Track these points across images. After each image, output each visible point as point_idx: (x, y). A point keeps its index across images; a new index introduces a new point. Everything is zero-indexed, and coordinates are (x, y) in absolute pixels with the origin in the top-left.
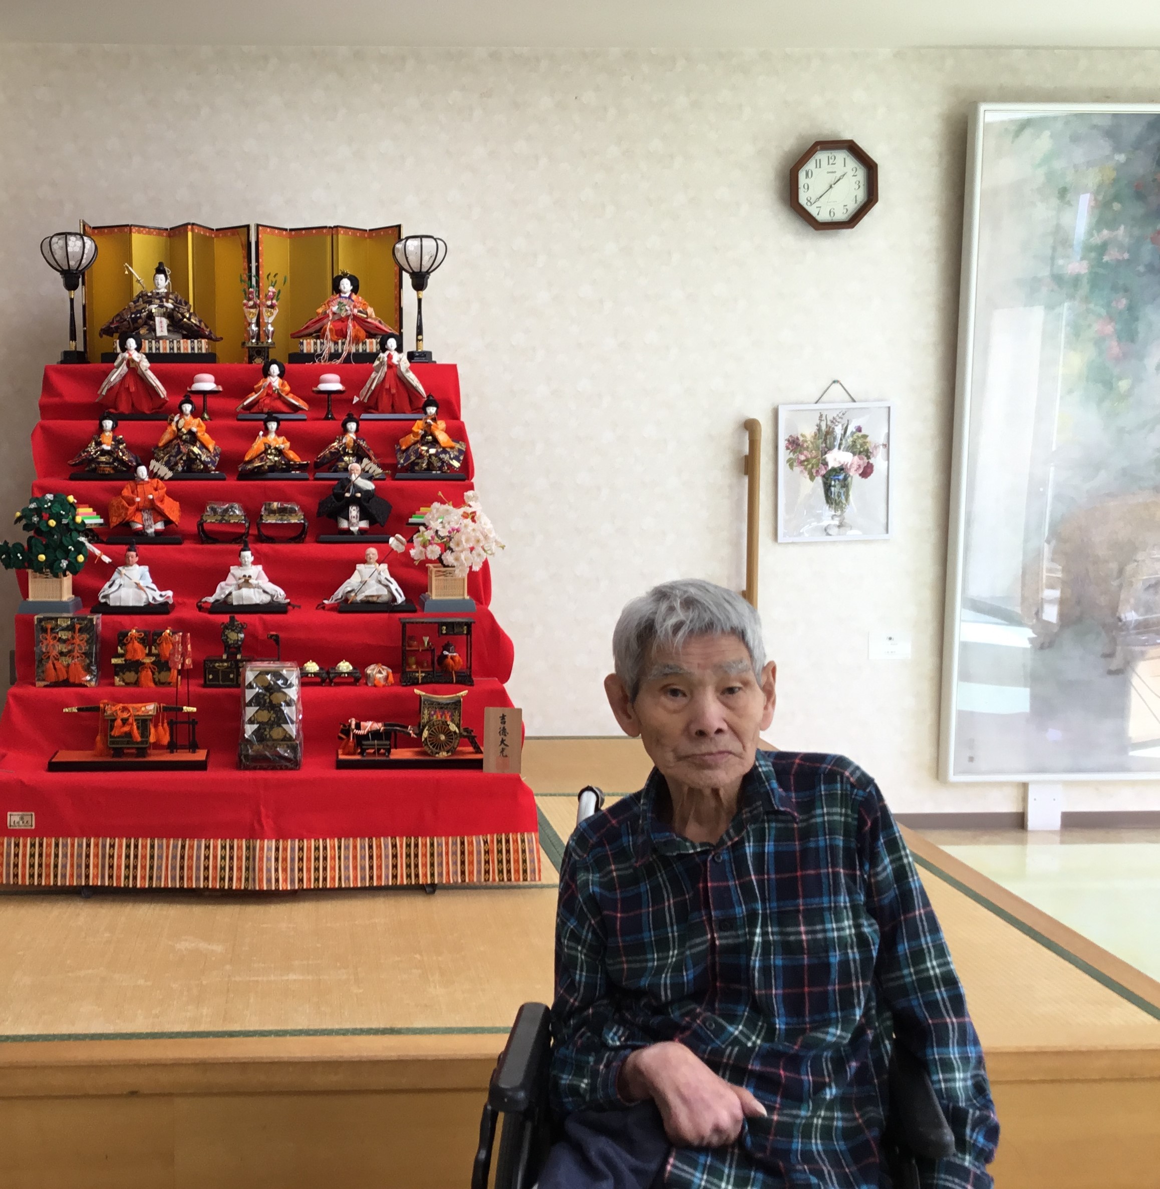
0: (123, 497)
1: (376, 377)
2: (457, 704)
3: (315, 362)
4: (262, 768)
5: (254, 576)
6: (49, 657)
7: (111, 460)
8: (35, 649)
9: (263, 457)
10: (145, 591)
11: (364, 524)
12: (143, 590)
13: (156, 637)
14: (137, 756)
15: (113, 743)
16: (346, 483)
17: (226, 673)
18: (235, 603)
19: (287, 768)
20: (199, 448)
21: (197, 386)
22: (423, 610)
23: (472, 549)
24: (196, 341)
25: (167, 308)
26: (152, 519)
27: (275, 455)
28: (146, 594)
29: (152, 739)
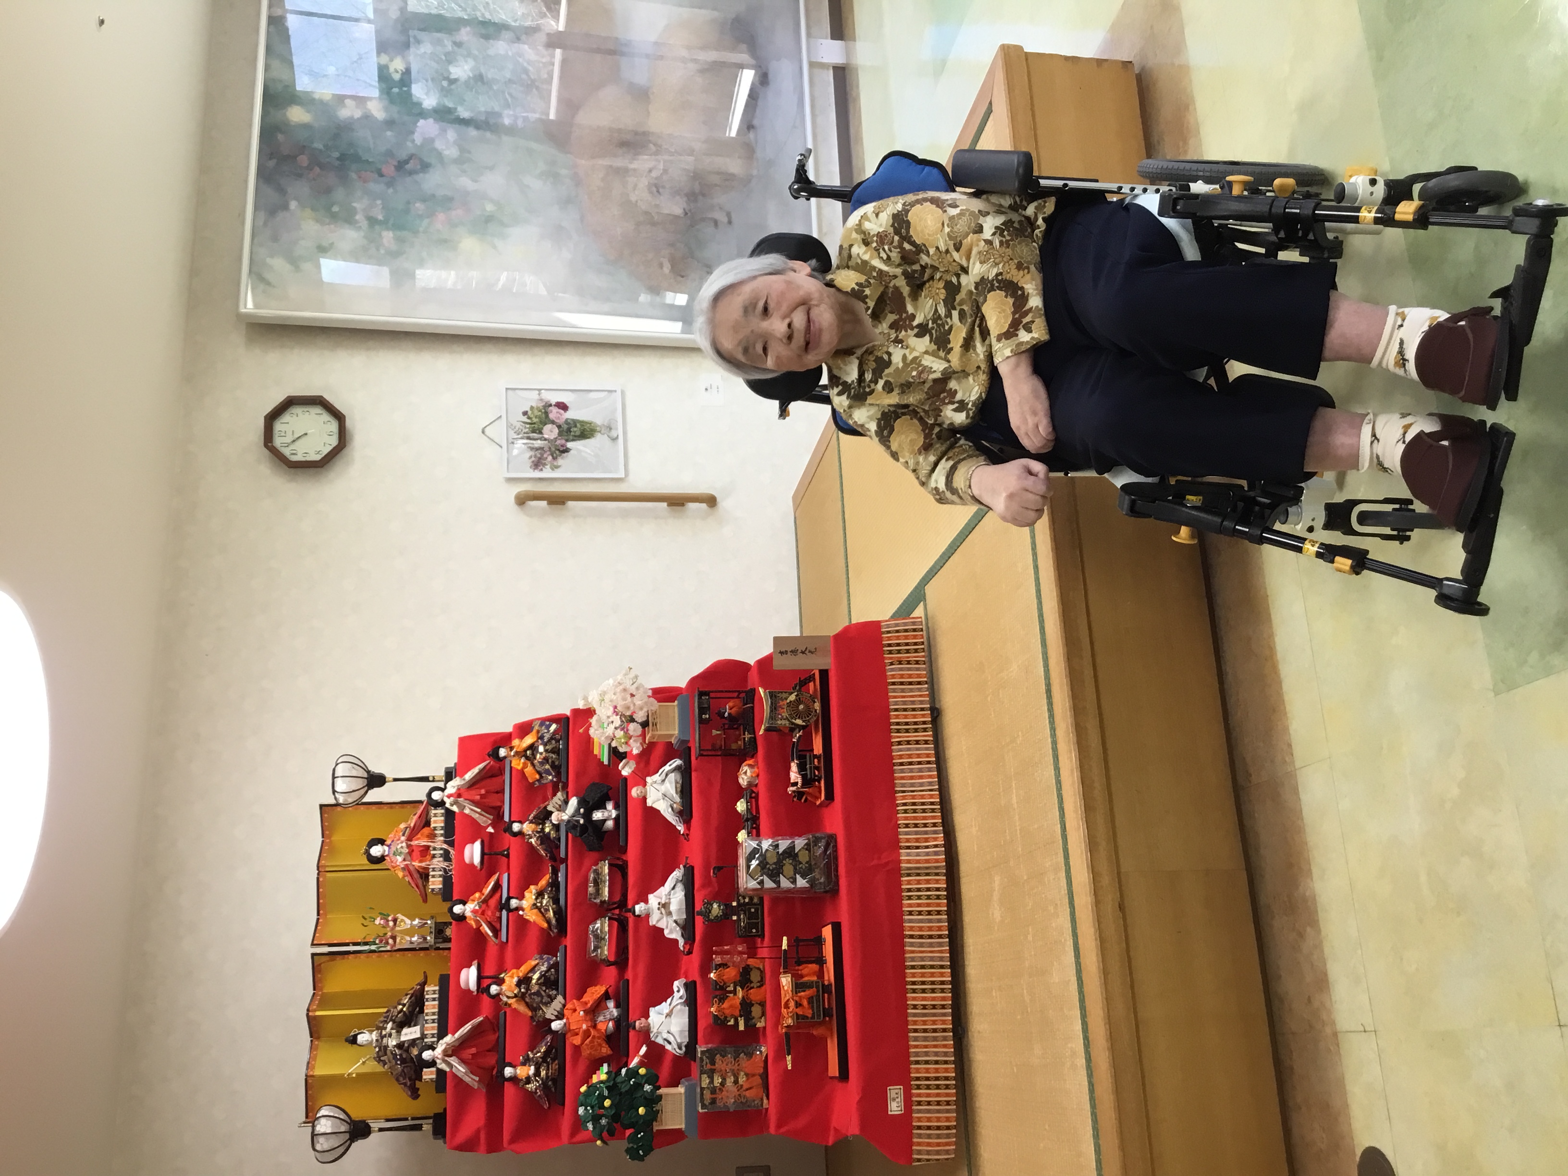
0: (582, 1043)
1: (469, 810)
2: (772, 696)
3: (451, 875)
4: (837, 870)
5: (659, 900)
6: (740, 1095)
7: (545, 1064)
8: (731, 1110)
9: (545, 909)
10: (674, 1007)
11: (610, 806)
12: (672, 1010)
13: (718, 987)
14: (830, 993)
15: (819, 1016)
16: (571, 825)
17: (751, 916)
18: (685, 917)
19: (835, 846)
20: (535, 973)
21: (473, 985)
22: (688, 741)
23: (632, 695)
24: (427, 997)
25: (392, 1029)
26: (605, 1011)
27: (543, 898)
28: (677, 1005)
29: (815, 978)
